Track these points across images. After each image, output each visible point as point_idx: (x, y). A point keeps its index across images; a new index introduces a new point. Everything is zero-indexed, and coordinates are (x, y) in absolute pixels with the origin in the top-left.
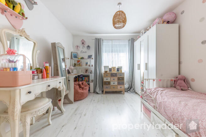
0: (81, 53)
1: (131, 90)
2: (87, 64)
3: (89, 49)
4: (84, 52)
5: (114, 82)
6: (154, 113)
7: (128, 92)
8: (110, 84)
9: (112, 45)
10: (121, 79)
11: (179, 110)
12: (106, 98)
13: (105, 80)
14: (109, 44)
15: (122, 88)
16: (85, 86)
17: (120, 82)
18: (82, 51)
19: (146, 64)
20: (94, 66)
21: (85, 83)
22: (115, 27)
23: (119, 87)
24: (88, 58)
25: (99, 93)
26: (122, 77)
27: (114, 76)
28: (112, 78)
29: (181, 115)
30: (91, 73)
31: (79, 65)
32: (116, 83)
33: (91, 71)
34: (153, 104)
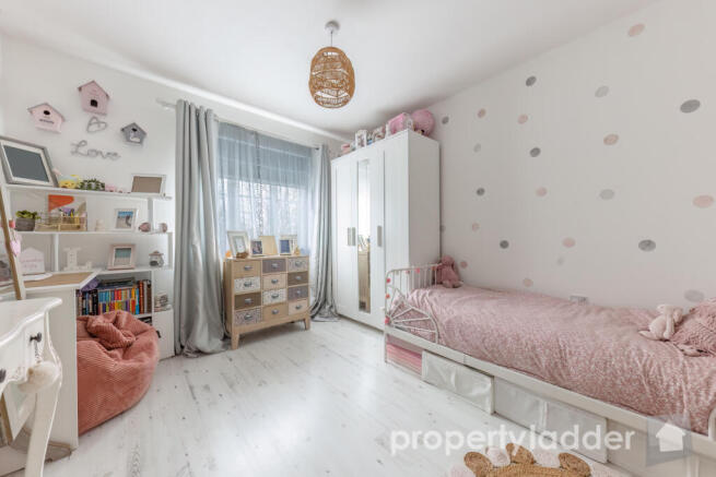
0: (75, 152)
1: (322, 311)
2: (126, 217)
3: (141, 142)
4: (98, 153)
5: (275, 291)
6: (433, 353)
7: (317, 318)
8: (259, 304)
9: (258, 152)
10: (298, 278)
11: (493, 326)
12: (255, 359)
13: (238, 287)
14: (246, 146)
15: (302, 310)
16: (136, 334)
17: (297, 289)
18: (83, 143)
19: (380, 228)
20: (172, 228)
21: (129, 319)
22: (316, 99)
23: (292, 306)
24: (134, 190)
25: (208, 350)
26: (301, 269)
27: (274, 270)
28: (268, 278)
29: (499, 336)
30: (154, 264)
31: (71, 221)
32: (283, 295)
33: (157, 254)
34: (427, 332)
